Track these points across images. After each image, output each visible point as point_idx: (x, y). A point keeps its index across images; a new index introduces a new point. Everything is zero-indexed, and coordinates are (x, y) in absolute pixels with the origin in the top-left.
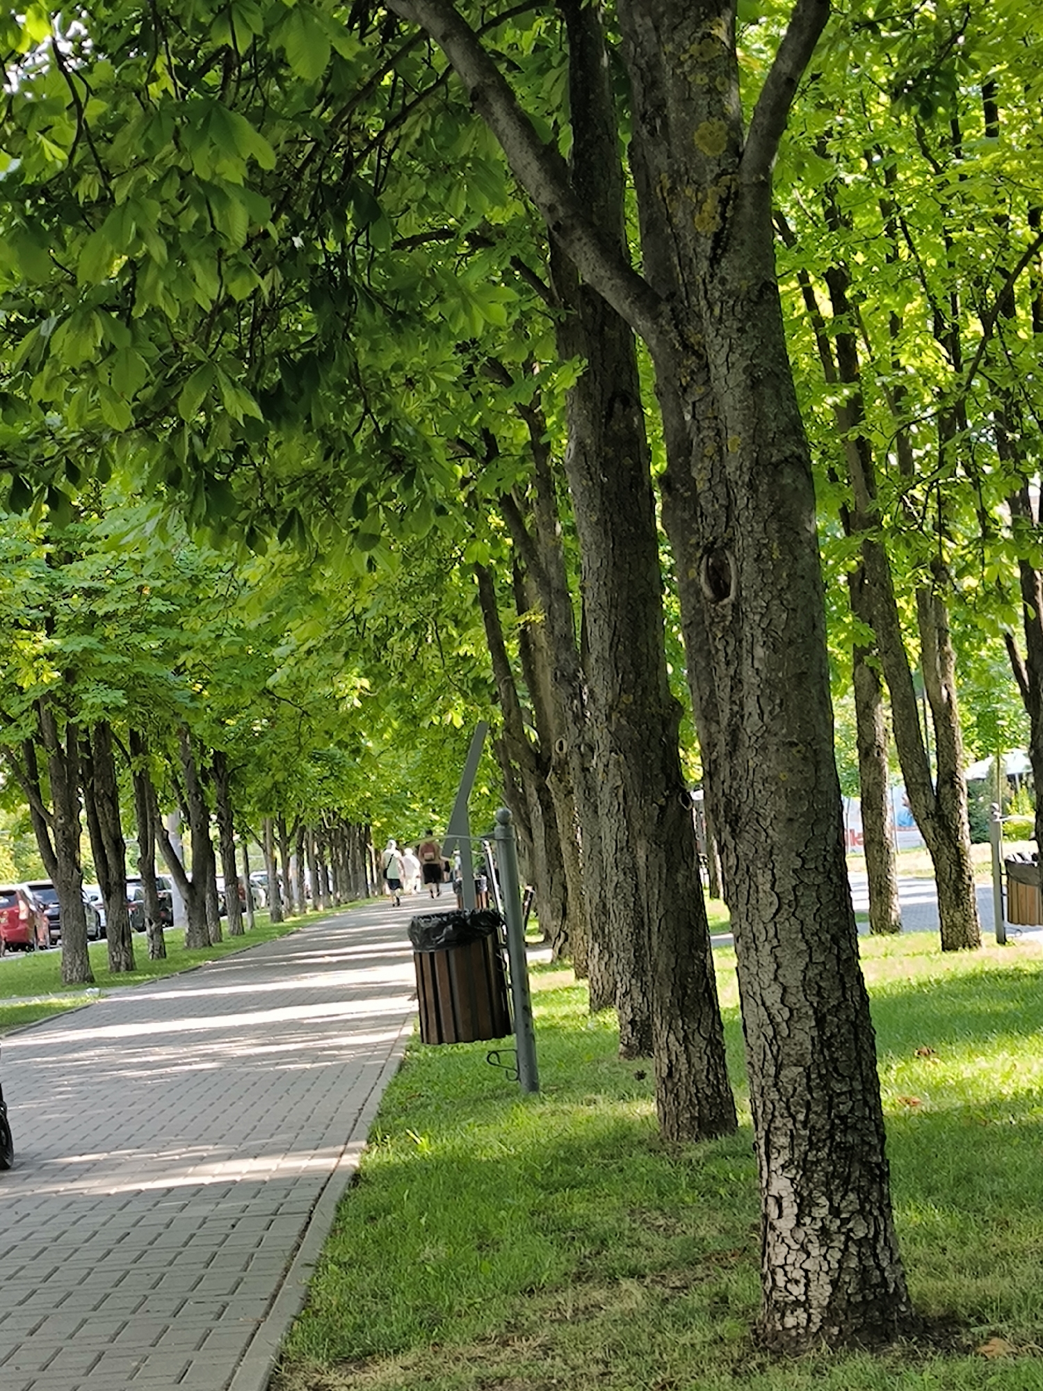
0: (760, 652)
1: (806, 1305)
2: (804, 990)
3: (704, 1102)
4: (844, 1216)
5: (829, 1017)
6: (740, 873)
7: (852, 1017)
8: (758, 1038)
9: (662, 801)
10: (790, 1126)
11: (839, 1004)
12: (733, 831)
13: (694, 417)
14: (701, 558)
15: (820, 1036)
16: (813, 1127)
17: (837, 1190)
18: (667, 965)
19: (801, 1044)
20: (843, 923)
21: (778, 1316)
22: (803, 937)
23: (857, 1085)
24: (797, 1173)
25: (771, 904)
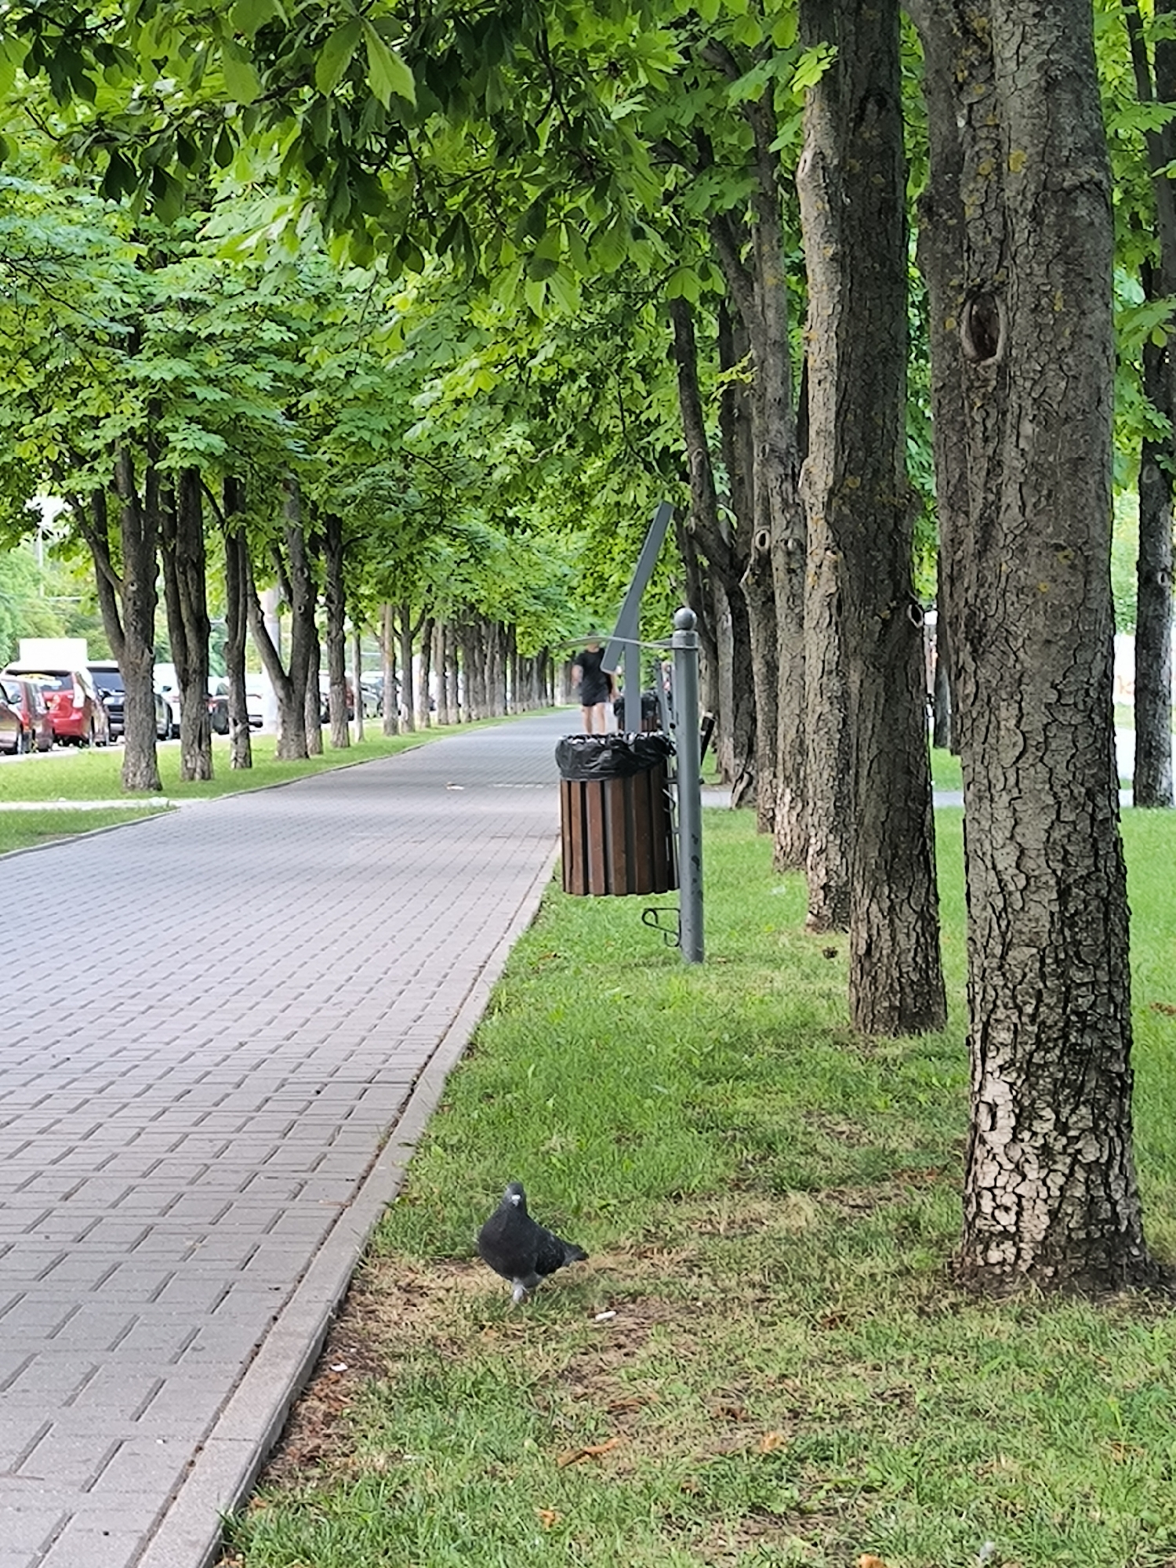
0: (1027, 428)
2: (1047, 854)
3: (908, 990)
4: (1072, 1133)
5: (1075, 890)
6: (977, 703)
7: (1104, 893)
8: (984, 908)
9: (886, 614)
10: (1015, 1019)
11: (1088, 875)
12: (975, 650)
13: (969, 123)
14: (964, 304)
15: (1060, 912)
16: (1043, 1022)
17: (1066, 1101)
18: (876, 817)
19: (1037, 920)
20: (1102, 775)
21: (980, 1248)
22: (1051, 788)
23: (1103, 976)
24: (1019, 1076)
25: (1015, 745)
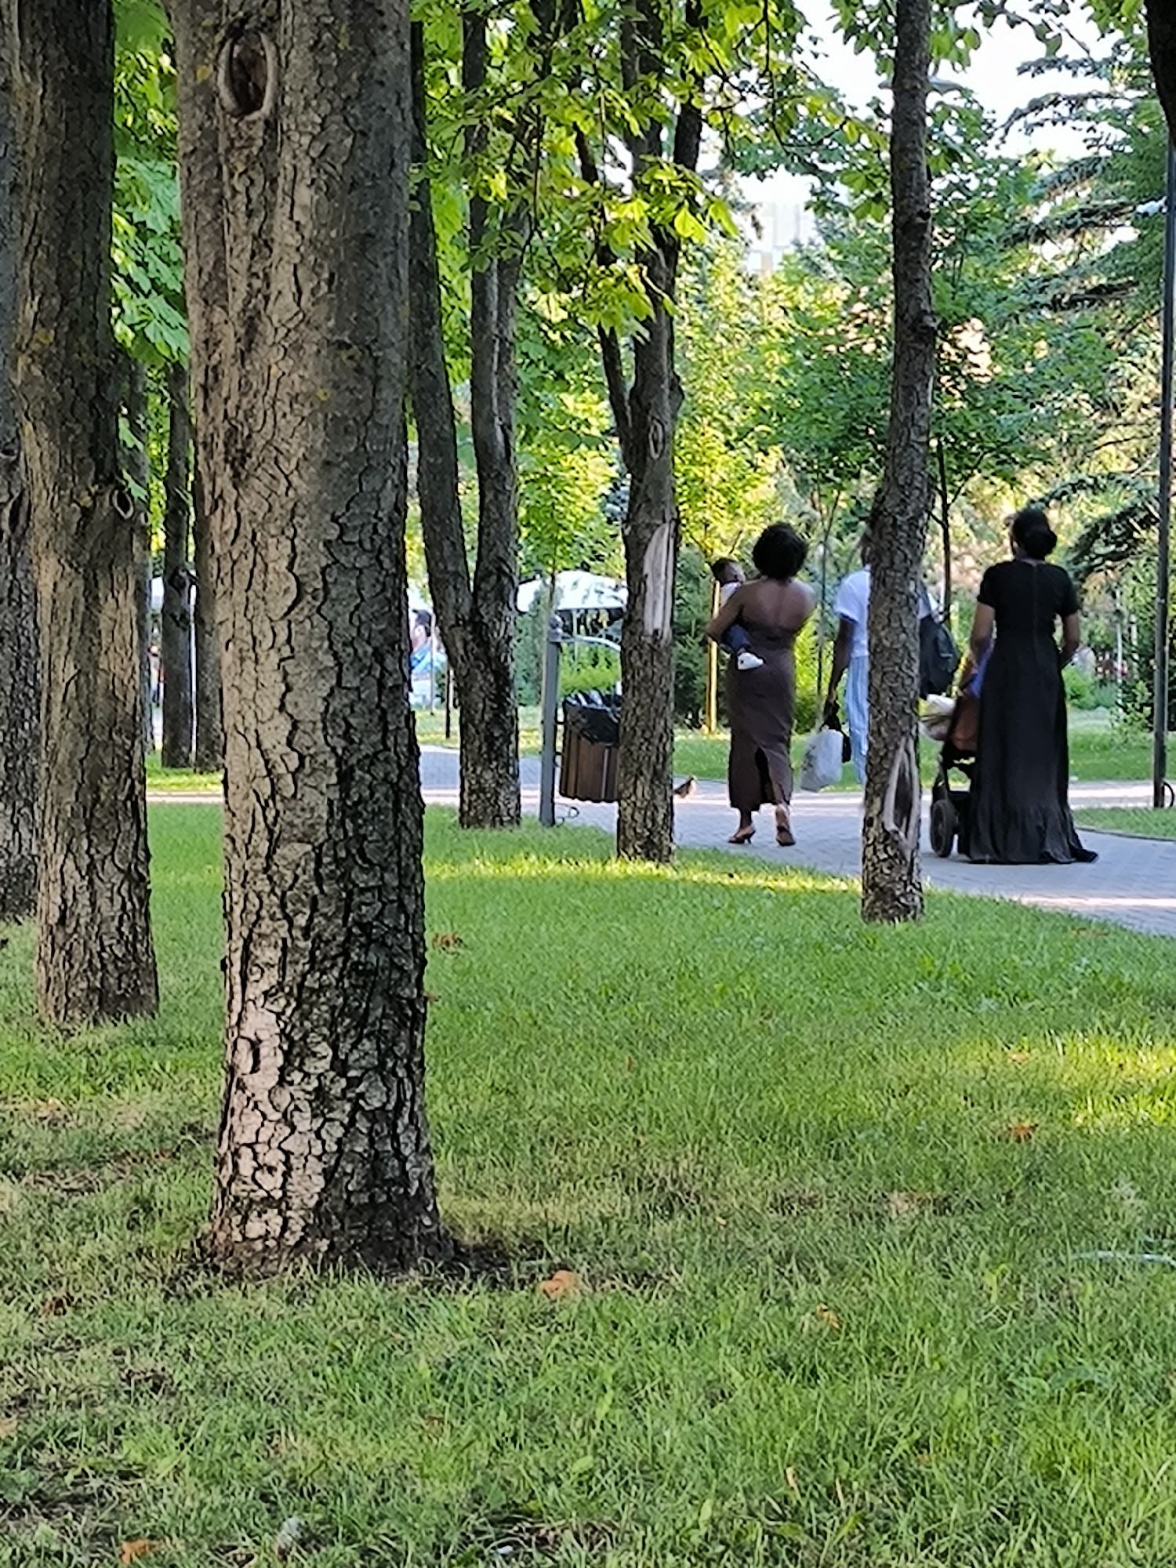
0: (304, 195)
1: (281, 1204)
2: (325, 728)
4: (352, 1073)
5: (358, 773)
6: (240, 542)
7: (393, 777)
8: (247, 796)
9: (87, 500)
10: (284, 933)
11: (376, 754)
12: (237, 475)
14: (222, 44)
15: (341, 799)
16: (319, 936)
17: (346, 1033)
18: (72, 754)
19: (312, 810)
20: (391, 632)
21: (237, 1219)
22: (331, 646)
23: (391, 879)
24: (288, 1004)
25: (286, 591)
